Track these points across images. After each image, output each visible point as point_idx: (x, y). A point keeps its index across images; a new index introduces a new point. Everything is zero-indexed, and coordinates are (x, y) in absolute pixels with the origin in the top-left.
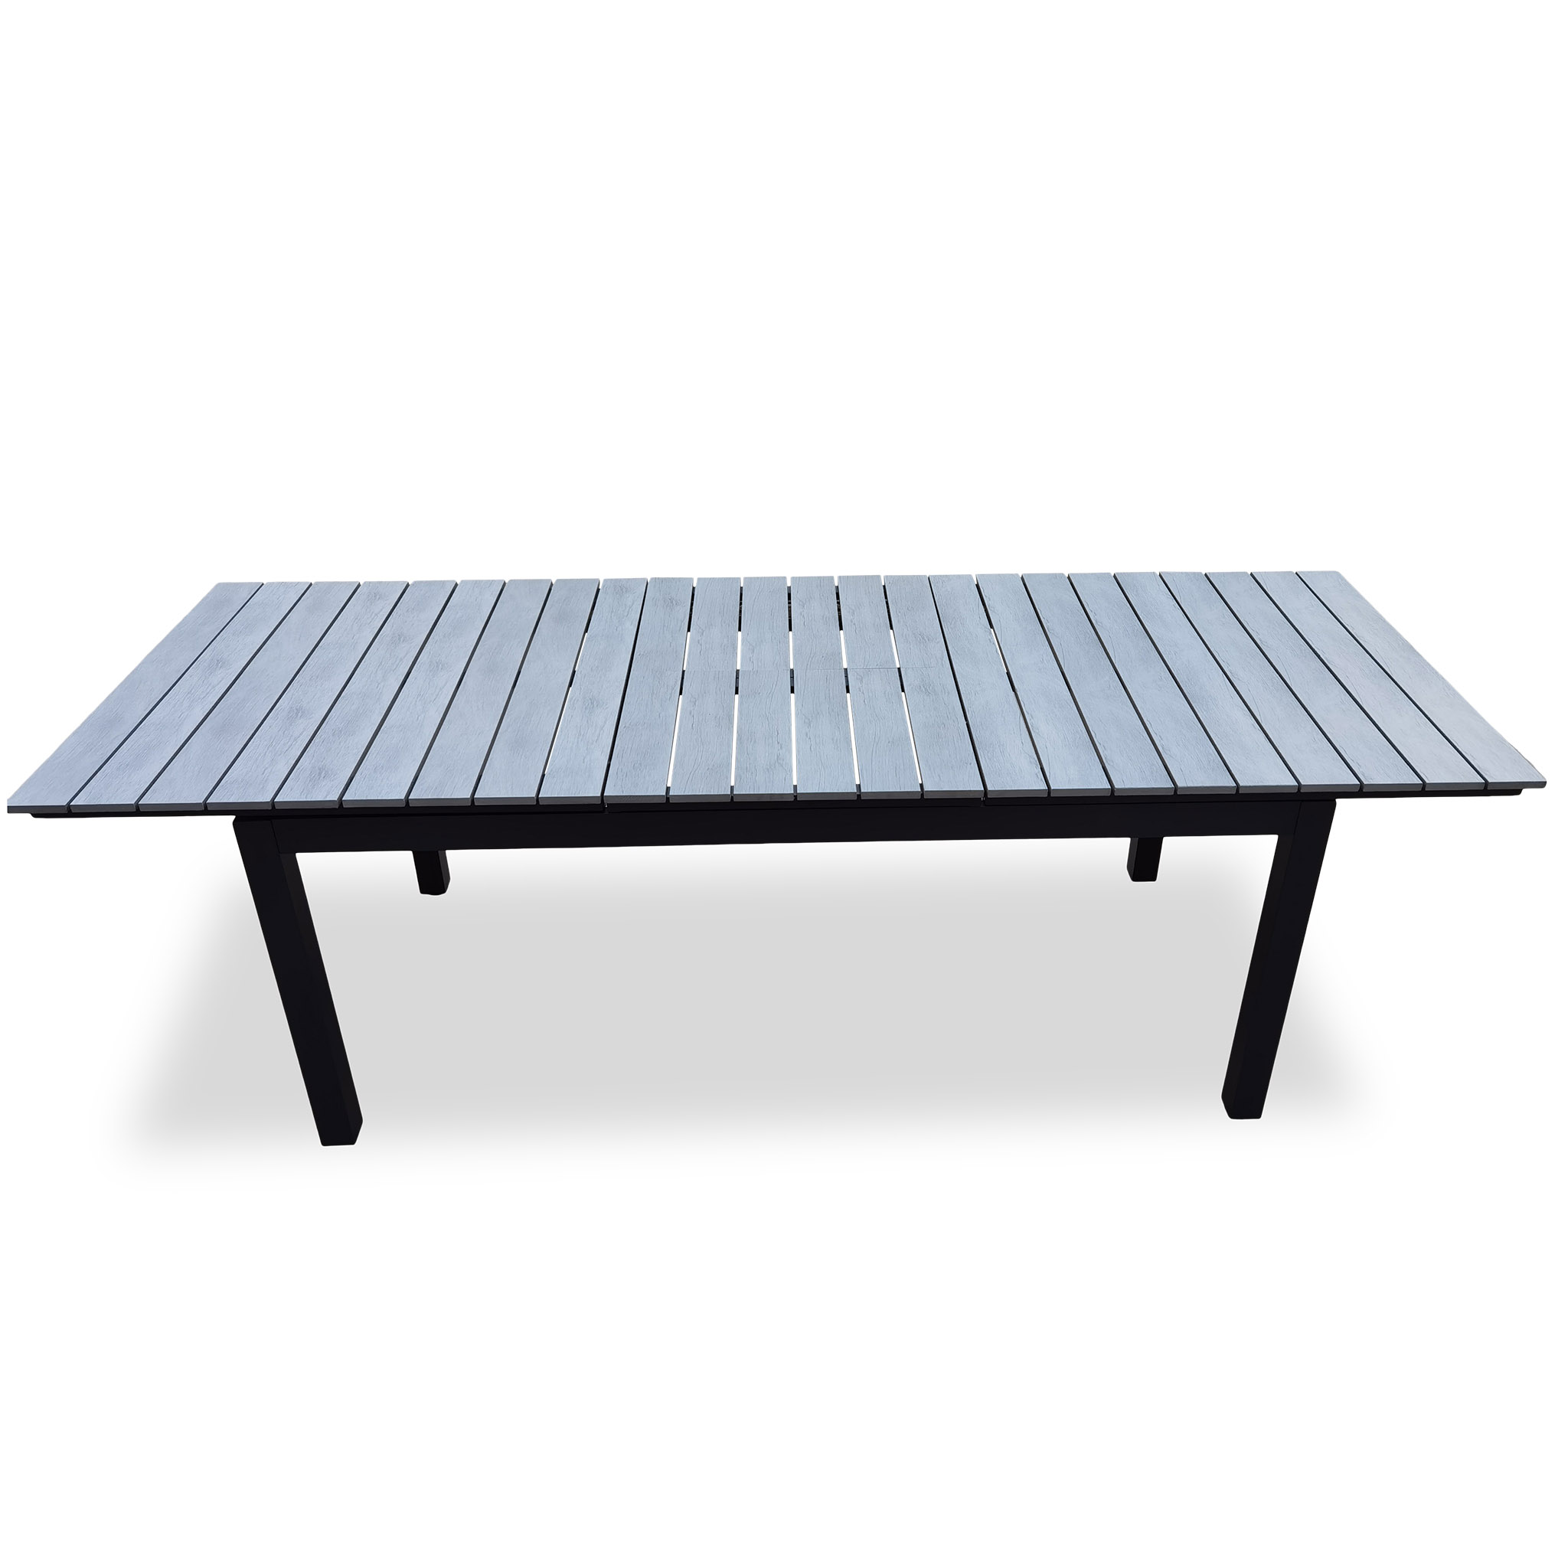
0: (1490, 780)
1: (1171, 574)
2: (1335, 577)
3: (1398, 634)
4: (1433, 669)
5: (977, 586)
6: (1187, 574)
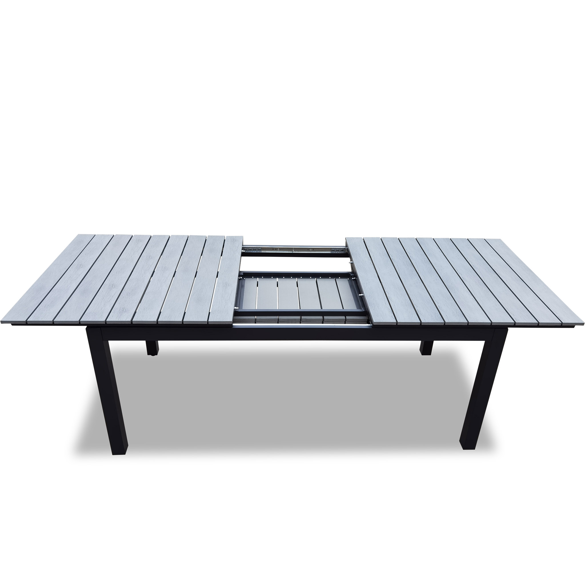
0: (564, 322)
2: (500, 241)
5: (364, 241)
6: (444, 239)
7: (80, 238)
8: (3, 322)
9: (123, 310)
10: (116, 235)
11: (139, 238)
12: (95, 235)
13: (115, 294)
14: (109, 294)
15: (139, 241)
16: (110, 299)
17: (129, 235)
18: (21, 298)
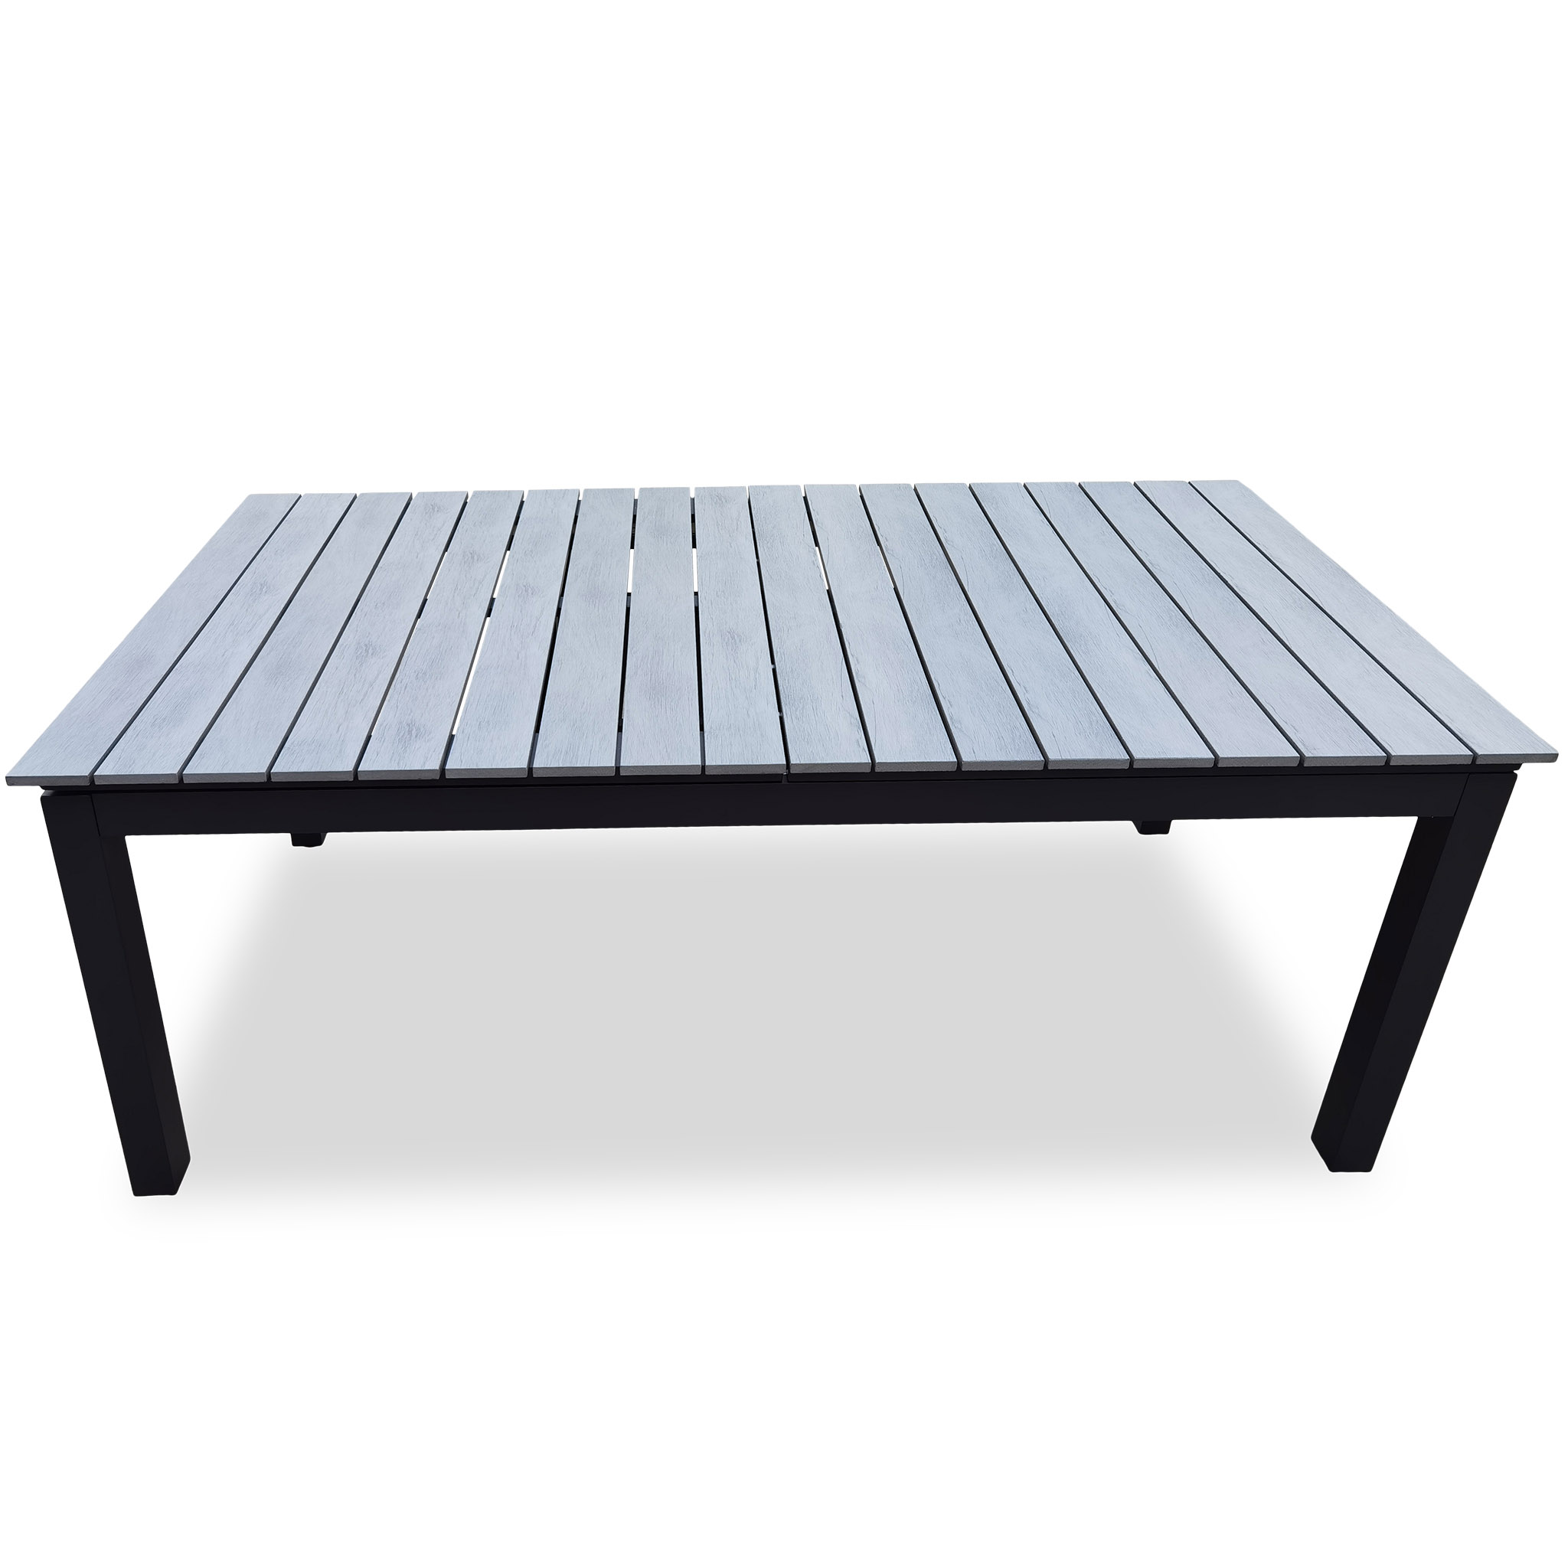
0: (1480, 752)
1: (1039, 485)
2: (1235, 487)
3: (1323, 555)
4: (1375, 598)
5: (805, 498)
6: (1057, 484)
7: (254, 506)
8: (12, 781)
9: (411, 732)
10: (362, 495)
11: (435, 502)
12: (300, 496)
13: (377, 678)
14: (357, 675)
15: (433, 509)
16: (365, 695)
17: (402, 494)
18: (77, 696)
